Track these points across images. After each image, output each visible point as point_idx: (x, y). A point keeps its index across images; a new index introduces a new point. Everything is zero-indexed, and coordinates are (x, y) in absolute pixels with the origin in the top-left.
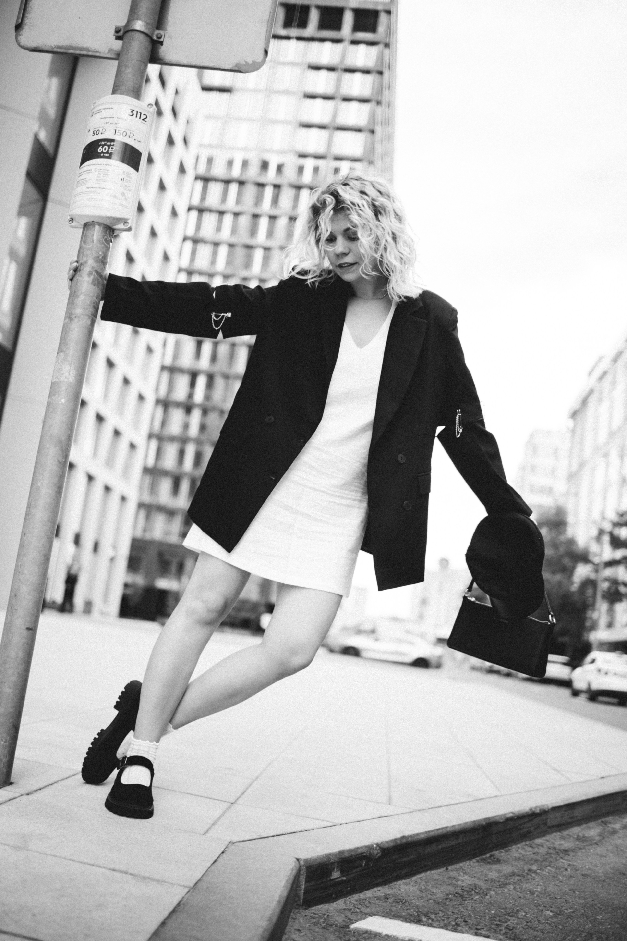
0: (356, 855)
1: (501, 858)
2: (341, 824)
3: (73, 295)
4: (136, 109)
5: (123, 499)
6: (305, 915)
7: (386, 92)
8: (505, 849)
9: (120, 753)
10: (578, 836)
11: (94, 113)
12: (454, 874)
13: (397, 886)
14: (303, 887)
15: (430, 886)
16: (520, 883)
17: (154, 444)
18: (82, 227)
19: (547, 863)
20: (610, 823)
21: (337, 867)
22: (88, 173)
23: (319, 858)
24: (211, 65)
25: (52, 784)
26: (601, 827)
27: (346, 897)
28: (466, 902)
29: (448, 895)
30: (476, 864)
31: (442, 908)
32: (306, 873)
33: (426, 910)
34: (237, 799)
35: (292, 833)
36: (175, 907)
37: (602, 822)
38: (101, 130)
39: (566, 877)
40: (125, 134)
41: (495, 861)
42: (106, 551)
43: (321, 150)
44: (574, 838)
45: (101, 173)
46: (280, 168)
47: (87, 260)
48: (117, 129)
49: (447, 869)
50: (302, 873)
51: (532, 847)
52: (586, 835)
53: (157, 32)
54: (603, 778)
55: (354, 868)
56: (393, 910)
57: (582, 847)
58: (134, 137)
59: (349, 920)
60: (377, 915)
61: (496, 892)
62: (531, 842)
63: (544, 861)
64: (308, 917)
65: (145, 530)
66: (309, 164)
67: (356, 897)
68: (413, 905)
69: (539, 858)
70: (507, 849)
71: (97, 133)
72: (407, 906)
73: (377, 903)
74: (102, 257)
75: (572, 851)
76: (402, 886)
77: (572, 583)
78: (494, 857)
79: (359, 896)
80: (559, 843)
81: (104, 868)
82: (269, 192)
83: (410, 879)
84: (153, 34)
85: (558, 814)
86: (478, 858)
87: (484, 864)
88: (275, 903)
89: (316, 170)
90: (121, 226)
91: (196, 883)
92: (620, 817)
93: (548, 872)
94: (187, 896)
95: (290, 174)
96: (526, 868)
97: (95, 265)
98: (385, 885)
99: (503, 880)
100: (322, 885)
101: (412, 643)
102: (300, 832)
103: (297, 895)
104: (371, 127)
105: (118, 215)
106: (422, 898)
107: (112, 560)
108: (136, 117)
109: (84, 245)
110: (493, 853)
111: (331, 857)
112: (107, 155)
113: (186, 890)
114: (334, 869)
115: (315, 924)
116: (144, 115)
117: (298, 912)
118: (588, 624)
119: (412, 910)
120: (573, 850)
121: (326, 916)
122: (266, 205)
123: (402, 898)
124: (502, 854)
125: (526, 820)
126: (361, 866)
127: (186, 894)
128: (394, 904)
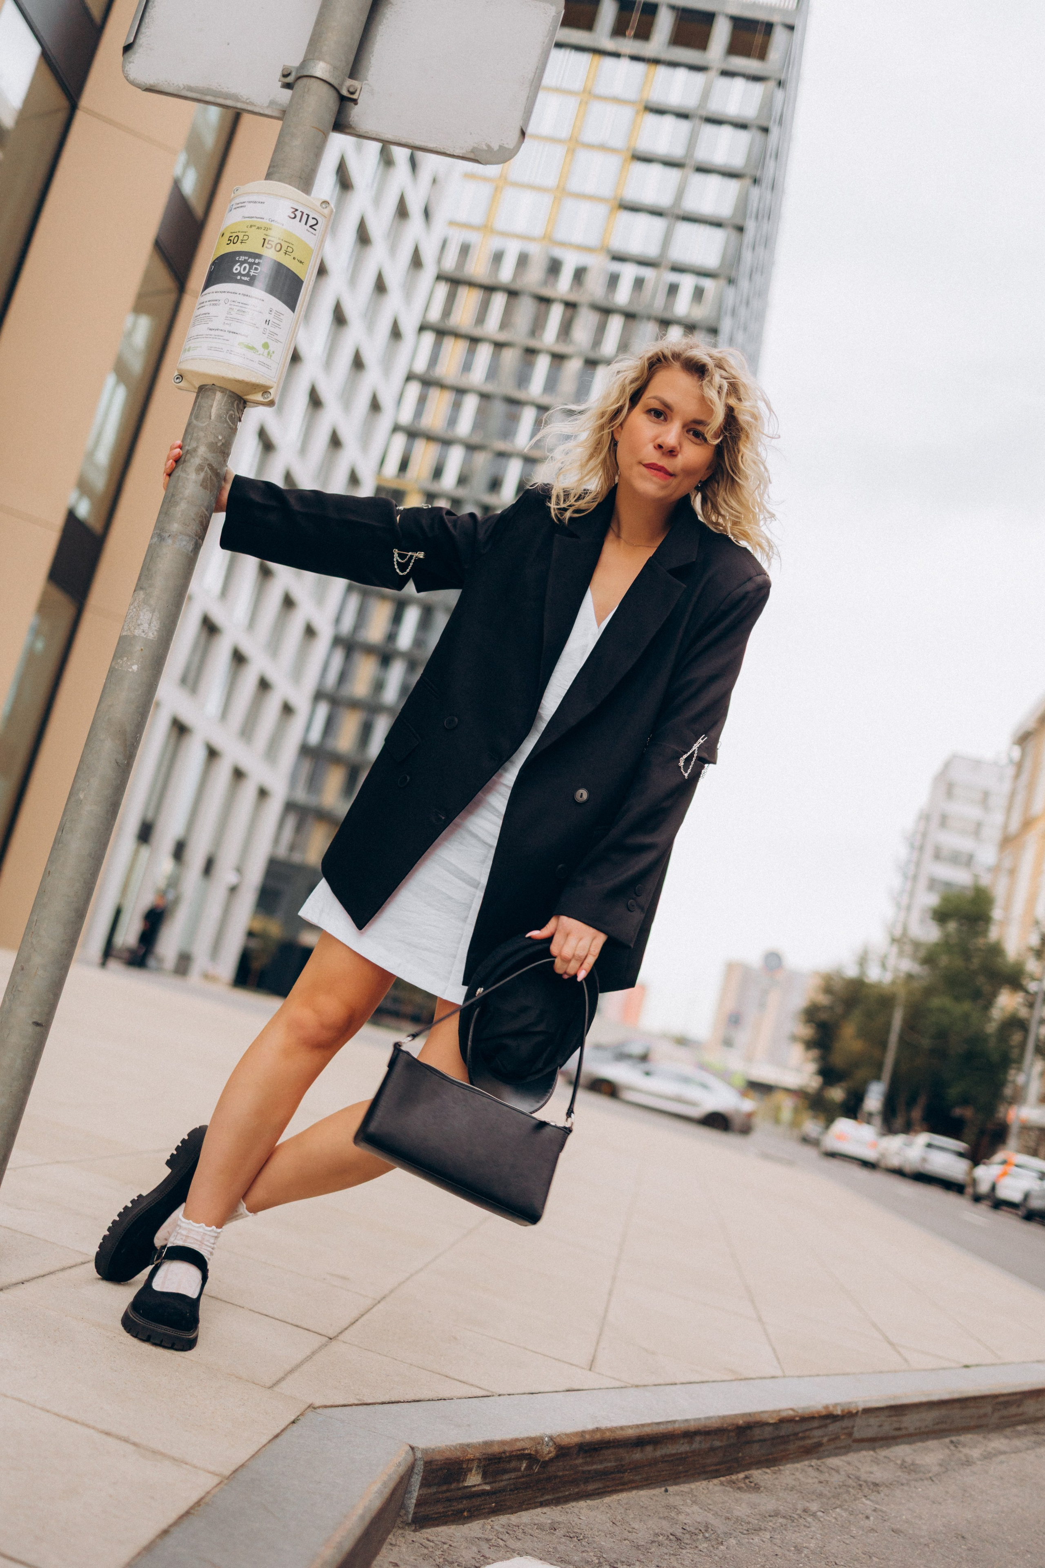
0: (513, 1452)
1: (762, 1484)
2: (499, 1395)
3: (169, 501)
4: (300, 209)
5: (263, 793)
6: (413, 1541)
7: (771, 164)
8: (772, 1468)
9: (159, 1240)
10: (904, 1461)
11: (234, 207)
12: (676, 1501)
13: (576, 1510)
14: (415, 1494)
15: (632, 1516)
16: (784, 1532)
17: (323, 710)
18: (196, 391)
19: (839, 1503)
20: (964, 1446)
21: (478, 1466)
22: (213, 304)
23: (449, 1449)
24: (431, 145)
25: (44, 1276)
26: (947, 1451)
27: (486, 1518)
28: (684, 1551)
29: (657, 1535)
30: (717, 1488)
31: (641, 1557)
32: (424, 1471)
33: (614, 1556)
34: (341, 1333)
35: (415, 1401)
36: (192, 1508)
37: (952, 1442)
38: (241, 236)
39: (863, 1530)
40: (278, 247)
41: (751, 1487)
42: (225, 875)
43: (652, 251)
44: (896, 1464)
45: (235, 307)
46: (580, 274)
47: (197, 447)
48: (268, 238)
49: (666, 1491)
50: (416, 1471)
51: (821, 1472)
52: (917, 1462)
53: (349, 82)
54: (966, 1366)
55: (505, 1471)
56: (559, 1549)
57: (904, 1481)
58: (293, 255)
59: (482, 1558)
60: (530, 1555)
61: (739, 1541)
62: (819, 1462)
63: (834, 1497)
64: (417, 1544)
65: (292, 848)
66: (629, 273)
67: (503, 1519)
68: (595, 1545)
69: (826, 1491)
70: (776, 1468)
71: (235, 242)
72: (584, 1546)
73: (536, 1535)
74: (223, 444)
75: (887, 1486)
76: (584, 1511)
77: (989, 1019)
78: (751, 1480)
79: (510, 1520)
80: (868, 1469)
81: (93, 1428)
82: (556, 313)
83: (599, 1501)
84: (342, 84)
85: (873, 1421)
86: (722, 1479)
87: (731, 1490)
88: (355, 1518)
89: (639, 283)
90: (259, 397)
91: (235, 1471)
92: (984, 1438)
93: (835, 1518)
94: (217, 1490)
95: (595, 288)
96: (799, 1507)
97: (210, 456)
98: (556, 1506)
99: (756, 1521)
100: (448, 1494)
101: (704, 1086)
102: (429, 1400)
103: (403, 1506)
104: (738, 221)
105: (254, 380)
106: (612, 1535)
107: (233, 889)
108: (300, 221)
109: (195, 422)
110: (749, 1472)
111: (469, 1450)
112: (246, 279)
113: (216, 1480)
114: (471, 1470)
115: (425, 1557)
116: (313, 218)
117: (402, 1533)
118: (1008, 1091)
119: (592, 1554)
120: (889, 1485)
121: (446, 1546)
122: (550, 335)
123: (579, 1531)
124: (766, 1477)
125: (816, 1424)
126: (519, 1470)
127: (213, 1488)
128: (563, 1540)
